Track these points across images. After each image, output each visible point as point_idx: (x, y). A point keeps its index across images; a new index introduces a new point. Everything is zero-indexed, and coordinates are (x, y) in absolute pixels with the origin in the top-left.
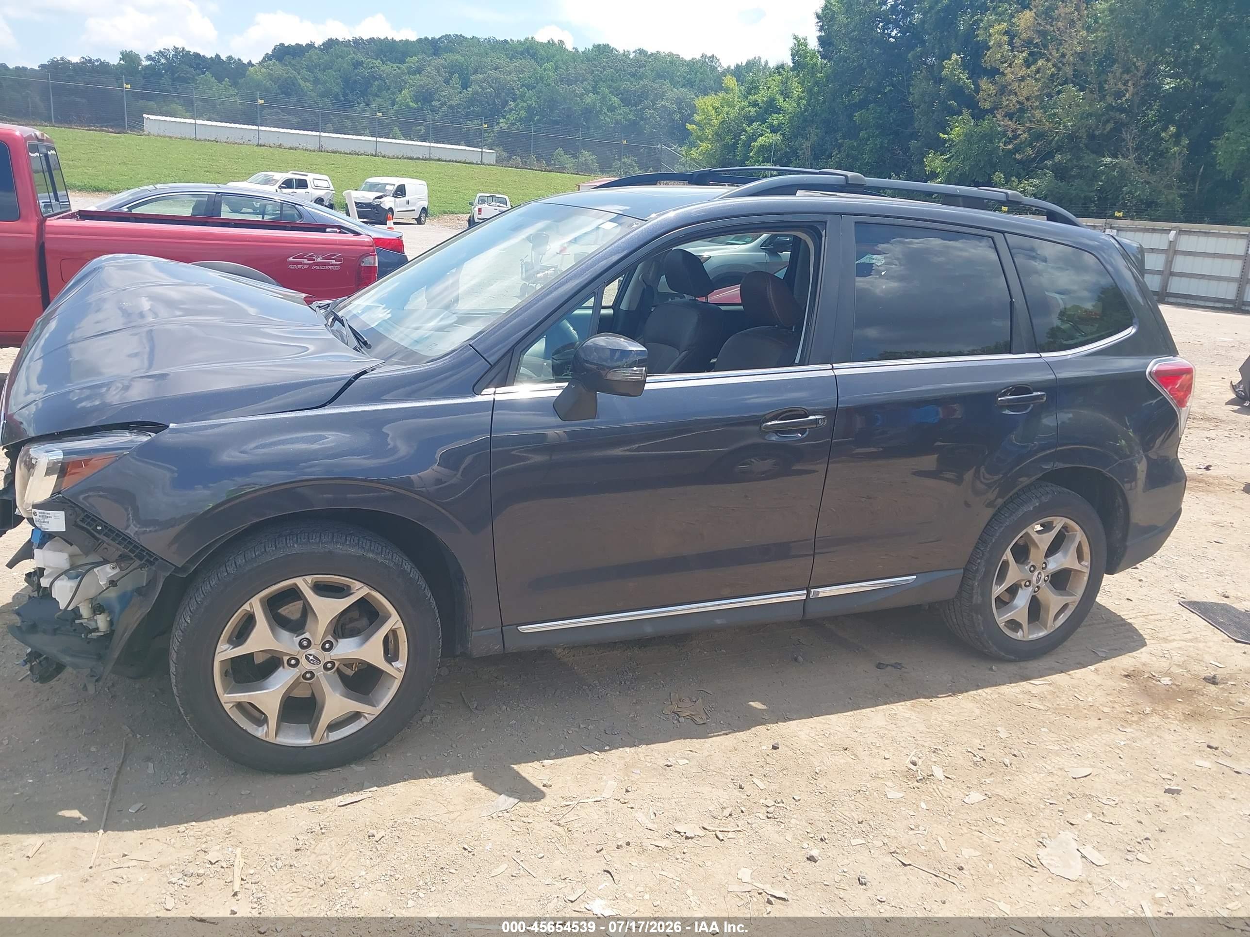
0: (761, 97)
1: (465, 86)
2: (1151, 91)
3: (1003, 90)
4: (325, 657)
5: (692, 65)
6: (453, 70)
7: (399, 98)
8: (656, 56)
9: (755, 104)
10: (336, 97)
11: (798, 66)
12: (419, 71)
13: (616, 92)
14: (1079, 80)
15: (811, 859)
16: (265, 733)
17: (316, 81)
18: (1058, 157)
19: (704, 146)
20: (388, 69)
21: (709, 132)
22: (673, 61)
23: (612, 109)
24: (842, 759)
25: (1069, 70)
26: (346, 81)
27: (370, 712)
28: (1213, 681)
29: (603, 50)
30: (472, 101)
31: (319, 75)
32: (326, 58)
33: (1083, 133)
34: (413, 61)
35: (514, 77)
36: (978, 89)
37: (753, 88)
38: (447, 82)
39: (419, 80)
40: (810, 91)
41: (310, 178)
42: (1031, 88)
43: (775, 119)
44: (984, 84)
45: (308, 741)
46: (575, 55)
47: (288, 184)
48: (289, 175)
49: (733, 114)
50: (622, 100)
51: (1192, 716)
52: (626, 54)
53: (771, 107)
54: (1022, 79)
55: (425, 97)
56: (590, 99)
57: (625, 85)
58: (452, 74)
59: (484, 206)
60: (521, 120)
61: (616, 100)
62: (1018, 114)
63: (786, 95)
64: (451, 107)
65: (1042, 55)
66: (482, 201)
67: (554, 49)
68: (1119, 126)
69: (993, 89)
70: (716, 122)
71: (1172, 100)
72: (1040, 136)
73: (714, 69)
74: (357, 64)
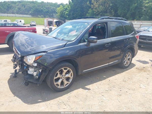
0: (65, 8)
1: (25, 7)
2: (109, 6)
3: (94, 6)
4: (65, 77)
5: (54, 4)
6: (23, 5)
7: (16, 9)
8: (50, 3)
9: (64, 8)
10: (6, 9)
11: (69, 4)
12: (18, 5)
13: (45, 7)
14: (102, 5)
15: (121, 91)
16: (59, 87)
17: (3, 7)
18: (101, 14)
19: (59, 14)
20: (13, 5)
21: (59, 12)
22: (52, 3)
23: (45, 10)
24: (116, 81)
25: (101, 4)
26: (8, 7)
27: (69, 83)
28: (144, 68)
29: (43, 2)
30: (26, 9)
31: (3, 6)
32: (4, 4)
33: (103, 11)
34: (17, 4)
35: (31, 6)
36: (91, 6)
37: (64, 7)
38: (22, 7)
39: (18, 6)
40: (71, 7)
41: (7, 20)
42: (97, 6)
43: (67, 10)
44: (92, 5)
45: (63, 87)
46: (39, 3)
47: (4, 21)
48: (4, 20)
49: (62, 10)
50: (46, 8)
51: (144, 71)
52: (46, 3)
53: (66, 9)
54: (96, 5)
55: (19, 9)
56: (42, 8)
57: (46, 7)
58: (23, 6)
59: (32, 23)
60: (33, 11)
61: (45, 9)
62: (96, 9)
63: (68, 7)
64: (23, 10)
65: (98, 2)
66: (32, 22)
67: (36, 2)
68: (107, 10)
69: (93, 6)
70: (60, 11)
71: (112, 7)
72: (98, 11)
73: (57, 4)
74: (9, 5)
